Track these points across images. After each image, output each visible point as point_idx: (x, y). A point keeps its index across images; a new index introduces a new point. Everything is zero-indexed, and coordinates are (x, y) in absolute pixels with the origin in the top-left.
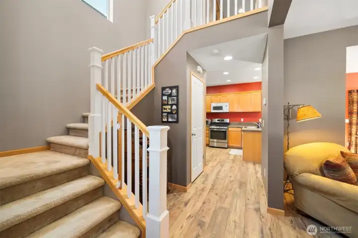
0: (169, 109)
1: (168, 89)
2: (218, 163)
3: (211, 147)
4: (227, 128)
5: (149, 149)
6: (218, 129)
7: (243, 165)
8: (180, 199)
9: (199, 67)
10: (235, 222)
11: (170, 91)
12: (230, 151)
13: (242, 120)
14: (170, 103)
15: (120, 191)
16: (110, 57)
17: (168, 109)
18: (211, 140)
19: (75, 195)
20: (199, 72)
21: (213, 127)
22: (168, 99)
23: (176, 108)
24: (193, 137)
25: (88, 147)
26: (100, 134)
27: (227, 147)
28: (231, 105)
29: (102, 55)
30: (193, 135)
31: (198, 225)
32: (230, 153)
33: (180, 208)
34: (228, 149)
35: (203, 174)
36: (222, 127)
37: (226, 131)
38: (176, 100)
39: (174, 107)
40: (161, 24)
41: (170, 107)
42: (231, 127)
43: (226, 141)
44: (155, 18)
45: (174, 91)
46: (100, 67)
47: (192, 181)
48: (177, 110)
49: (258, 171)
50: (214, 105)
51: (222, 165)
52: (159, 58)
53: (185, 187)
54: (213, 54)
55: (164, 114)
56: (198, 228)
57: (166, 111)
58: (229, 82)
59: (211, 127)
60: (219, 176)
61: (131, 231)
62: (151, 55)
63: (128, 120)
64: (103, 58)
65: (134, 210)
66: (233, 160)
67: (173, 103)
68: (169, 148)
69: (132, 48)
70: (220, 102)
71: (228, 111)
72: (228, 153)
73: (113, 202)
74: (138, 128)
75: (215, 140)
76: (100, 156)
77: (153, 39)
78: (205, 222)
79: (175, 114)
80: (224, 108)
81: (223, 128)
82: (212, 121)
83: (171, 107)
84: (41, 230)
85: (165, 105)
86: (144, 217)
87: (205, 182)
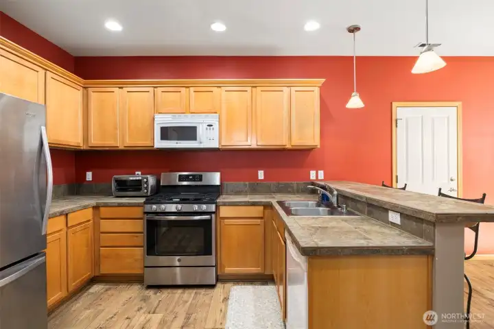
4: (213, 208)
28: (227, 126)
36: (196, 207)
37: (209, 221)
42: (225, 204)
50: (163, 120)
59: (148, 208)
70: (188, 110)
71: (216, 145)
80: (201, 132)
81: (200, 210)
82: (158, 181)
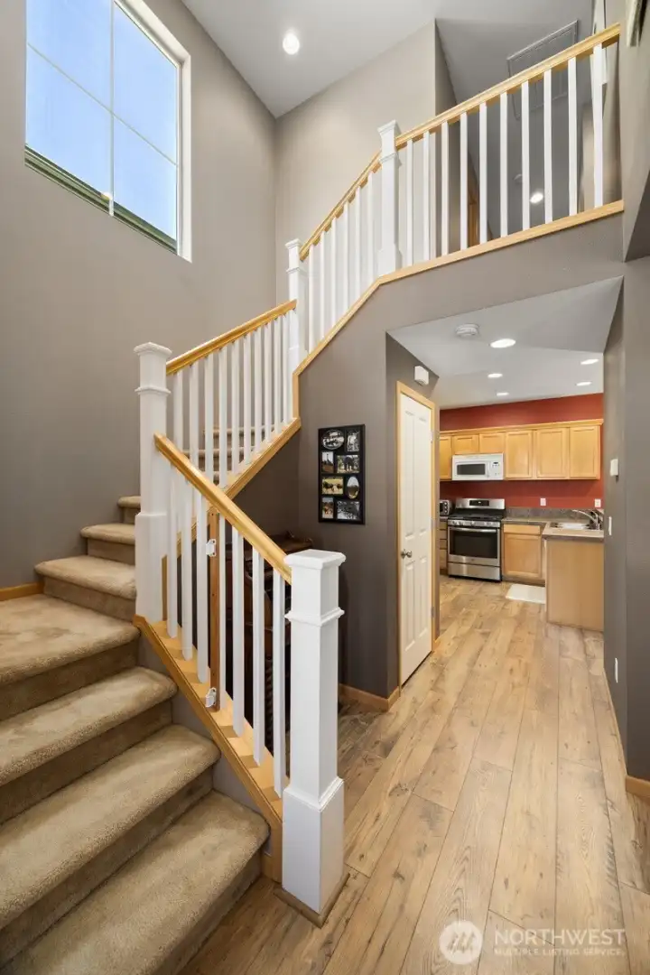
0: (339, 487)
1: (335, 434)
2: (474, 627)
3: (451, 576)
4: (498, 525)
5: (289, 616)
6: (472, 527)
7: (547, 636)
8: (368, 732)
9: (418, 369)
10: (528, 813)
11: (341, 440)
12: (508, 588)
13: (543, 502)
14: (342, 470)
15: (214, 715)
16: (186, 362)
17: (335, 488)
18: (453, 557)
19: (107, 724)
20: (419, 384)
21: (457, 522)
22: (335, 460)
23: (357, 484)
24: (404, 562)
25: (135, 594)
26: (164, 561)
27: (498, 578)
28: (509, 463)
29: (169, 359)
30: (403, 555)
31: (421, 817)
32: (510, 596)
33: (371, 760)
34: (503, 584)
35: (431, 660)
36: (485, 523)
37: (496, 534)
38: (356, 462)
39: (353, 482)
40: (317, 262)
41: (340, 481)
42: (508, 523)
43: (496, 562)
44: (300, 246)
45: (352, 439)
46: (164, 393)
47: (403, 681)
48: (361, 489)
49: (594, 657)
50: (460, 460)
51: (486, 635)
52: (311, 349)
53: (383, 699)
54: (460, 336)
55: (325, 500)
56: (424, 824)
57: (329, 491)
58: (503, 396)
59: (451, 522)
60: (476, 668)
61: (245, 825)
62: (289, 347)
63: (235, 532)
64: (169, 368)
65: (250, 770)
66: (515, 618)
67: (350, 470)
68: (341, 612)
69: (242, 332)
70: (478, 452)
71: (500, 478)
72: (502, 598)
73: (197, 743)
74: (260, 556)
75: (464, 559)
76: (165, 618)
77: (295, 302)
78: (440, 807)
79: (354, 500)
80: (487, 469)
81: (488, 526)
82: (453, 505)
83: (345, 482)
84: (28, 812)
85: (328, 475)
86: (277, 790)
87: (440, 685)
